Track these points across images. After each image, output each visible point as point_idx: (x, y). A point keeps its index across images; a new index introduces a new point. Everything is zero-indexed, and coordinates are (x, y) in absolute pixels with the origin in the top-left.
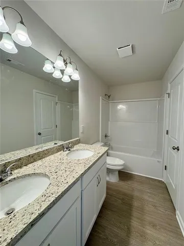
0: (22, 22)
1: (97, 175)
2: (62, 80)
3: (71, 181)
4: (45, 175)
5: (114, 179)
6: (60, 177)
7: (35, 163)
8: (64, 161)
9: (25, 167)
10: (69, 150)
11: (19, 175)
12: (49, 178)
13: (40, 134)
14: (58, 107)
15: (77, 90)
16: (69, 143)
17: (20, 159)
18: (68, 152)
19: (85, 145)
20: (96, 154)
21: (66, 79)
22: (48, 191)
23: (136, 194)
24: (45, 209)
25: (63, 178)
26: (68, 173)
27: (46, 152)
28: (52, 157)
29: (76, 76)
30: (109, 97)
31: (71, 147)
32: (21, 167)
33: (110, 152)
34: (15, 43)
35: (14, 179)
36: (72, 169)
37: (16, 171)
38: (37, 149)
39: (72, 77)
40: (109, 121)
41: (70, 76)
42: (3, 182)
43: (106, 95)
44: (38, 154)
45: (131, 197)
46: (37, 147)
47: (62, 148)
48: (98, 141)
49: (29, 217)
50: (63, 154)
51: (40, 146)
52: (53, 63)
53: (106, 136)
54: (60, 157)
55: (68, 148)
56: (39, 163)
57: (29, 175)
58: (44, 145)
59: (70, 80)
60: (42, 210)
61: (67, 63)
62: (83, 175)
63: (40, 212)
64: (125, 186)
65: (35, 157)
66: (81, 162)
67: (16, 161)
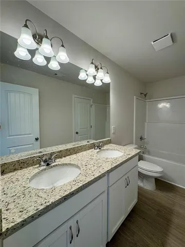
0: (63, 46)
1: (126, 177)
2: (95, 84)
3: (97, 175)
4: (78, 167)
5: (149, 186)
6: (88, 170)
7: (71, 156)
8: (94, 158)
9: (64, 158)
10: (100, 149)
11: (60, 163)
12: (80, 169)
13: (77, 133)
14: (93, 109)
15: (109, 92)
16: (100, 142)
17: (61, 151)
18: (98, 150)
19: (115, 145)
20: (125, 155)
21: (98, 83)
22: (78, 178)
23: (177, 209)
24: (74, 191)
25: (91, 171)
26: (95, 168)
27: (80, 148)
28: (84, 153)
29: (107, 79)
30: (145, 95)
31: (102, 146)
32: (61, 158)
33: (146, 156)
34: (58, 62)
35: (57, 165)
36: (100, 165)
37: (58, 160)
38: (73, 145)
39: (103, 81)
40: (145, 121)
41: (101, 80)
42: (50, 166)
43: (141, 94)
44: (73, 149)
45: (171, 212)
46: (74, 143)
47: (93, 146)
48: (131, 143)
49: (63, 193)
50: (94, 152)
51: (77, 143)
52: (86, 71)
53: (141, 138)
54: (91, 154)
55: (99, 147)
56: (74, 156)
57: (66, 164)
58: (80, 143)
59: (101, 84)
60: (72, 190)
61: (98, 69)
62: (109, 172)
63: (70, 191)
64: (163, 197)
65: (71, 151)
66: (109, 160)
67: (58, 152)
